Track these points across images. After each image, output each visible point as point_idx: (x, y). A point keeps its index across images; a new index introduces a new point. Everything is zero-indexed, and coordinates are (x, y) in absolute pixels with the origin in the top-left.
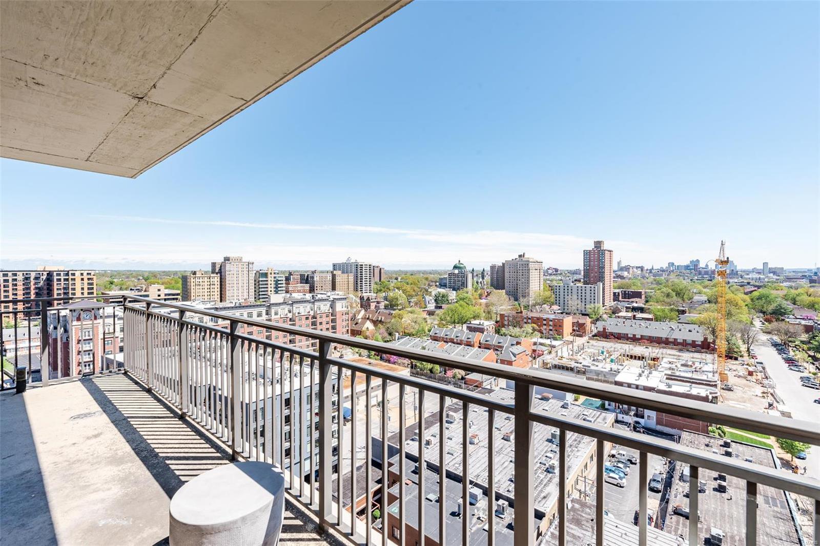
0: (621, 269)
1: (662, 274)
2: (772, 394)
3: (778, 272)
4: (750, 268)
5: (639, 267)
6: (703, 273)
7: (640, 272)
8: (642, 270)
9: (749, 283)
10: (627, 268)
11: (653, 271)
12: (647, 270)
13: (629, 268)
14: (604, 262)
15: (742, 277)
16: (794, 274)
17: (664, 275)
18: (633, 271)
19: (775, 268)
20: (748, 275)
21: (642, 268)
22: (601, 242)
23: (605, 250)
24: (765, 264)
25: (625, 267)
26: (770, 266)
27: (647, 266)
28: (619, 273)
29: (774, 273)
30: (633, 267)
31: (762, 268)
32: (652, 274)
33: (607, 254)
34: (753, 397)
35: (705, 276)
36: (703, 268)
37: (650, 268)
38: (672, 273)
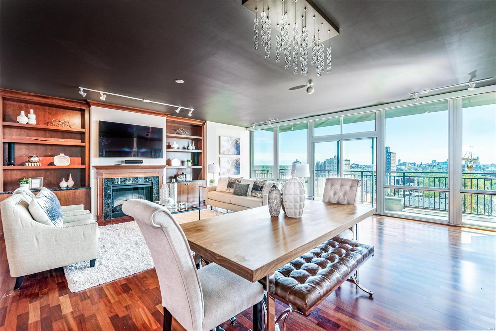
0: (401, 165)
1: (428, 168)
4: (490, 164)
5: (412, 163)
7: (413, 166)
8: (414, 165)
10: (404, 164)
11: (422, 166)
12: (418, 165)
13: (406, 164)
14: (390, 160)
15: (483, 170)
17: (429, 168)
18: (408, 166)
20: (488, 168)
21: (414, 164)
22: (388, 147)
23: (390, 153)
25: (403, 163)
27: (418, 163)
28: (399, 167)
30: (408, 163)
32: (421, 168)
33: (392, 155)
37: (420, 164)
38: (435, 167)
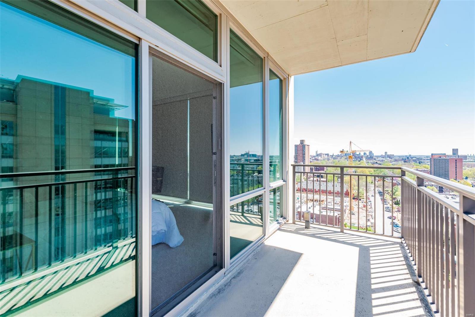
0: (318, 155)
1: (338, 158)
2: (371, 216)
3: (391, 156)
4: (380, 155)
5: (327, 154)
6: (357, 157)
7: (327, 157)
8: (328, 156)
9: (376, 163)
10: (320, 155)
11: (333, 156)
12: (330, 156)
13: (321, 155)
14: (305, 151)
15: (375, 160)
16: (398, 158)
17: (338, 159)
18: (324, 156)
19: (390, 155)
20: (378, 158)
21: (328, 155)
22: (303, 140)
23: (305, 145)
24: (386, 153)
25: (319, 154)
26: (388, 154)
27: (331, 154)
28: (317, 157)
29: (390, 157)
30: (323, 154)
31: (384, 155)
32: (333, 158)
33: (306, 147)
34: (363, 217)
35: (358, 159)
36: (357, 155)
37: (332, 155)
38: (342, 157)
